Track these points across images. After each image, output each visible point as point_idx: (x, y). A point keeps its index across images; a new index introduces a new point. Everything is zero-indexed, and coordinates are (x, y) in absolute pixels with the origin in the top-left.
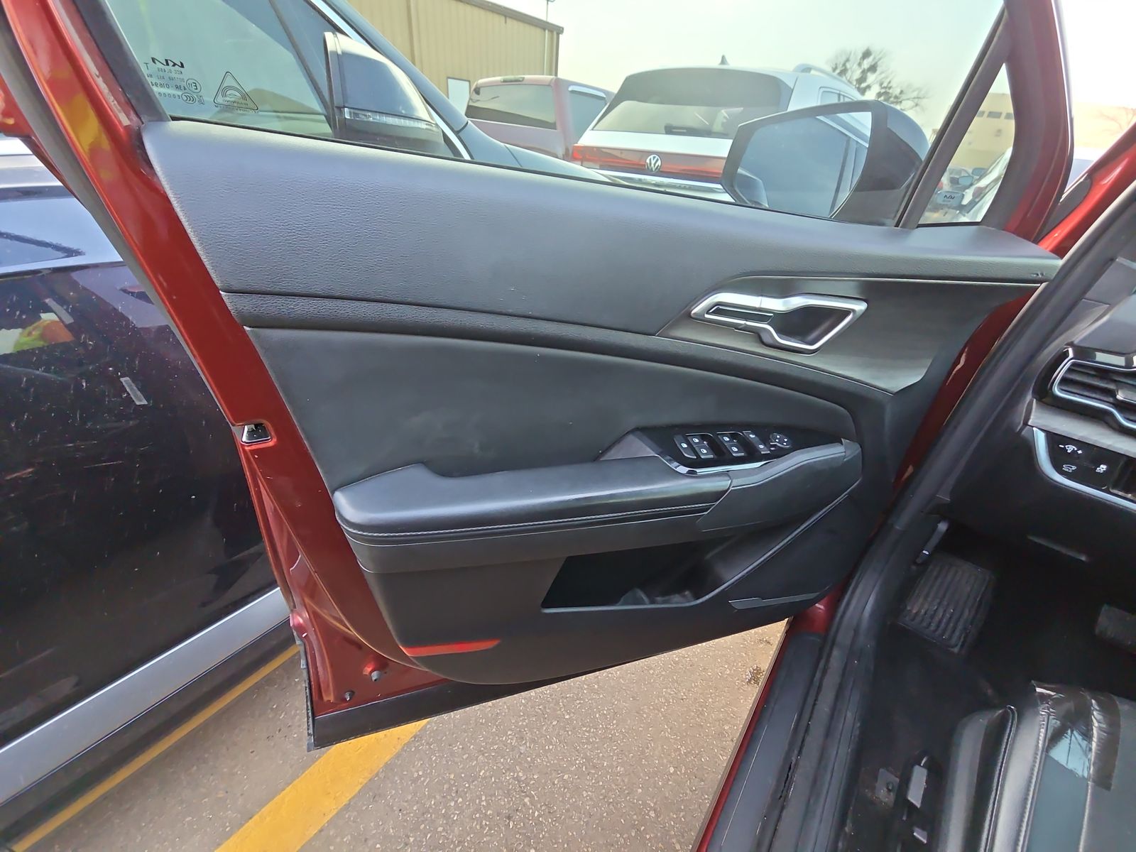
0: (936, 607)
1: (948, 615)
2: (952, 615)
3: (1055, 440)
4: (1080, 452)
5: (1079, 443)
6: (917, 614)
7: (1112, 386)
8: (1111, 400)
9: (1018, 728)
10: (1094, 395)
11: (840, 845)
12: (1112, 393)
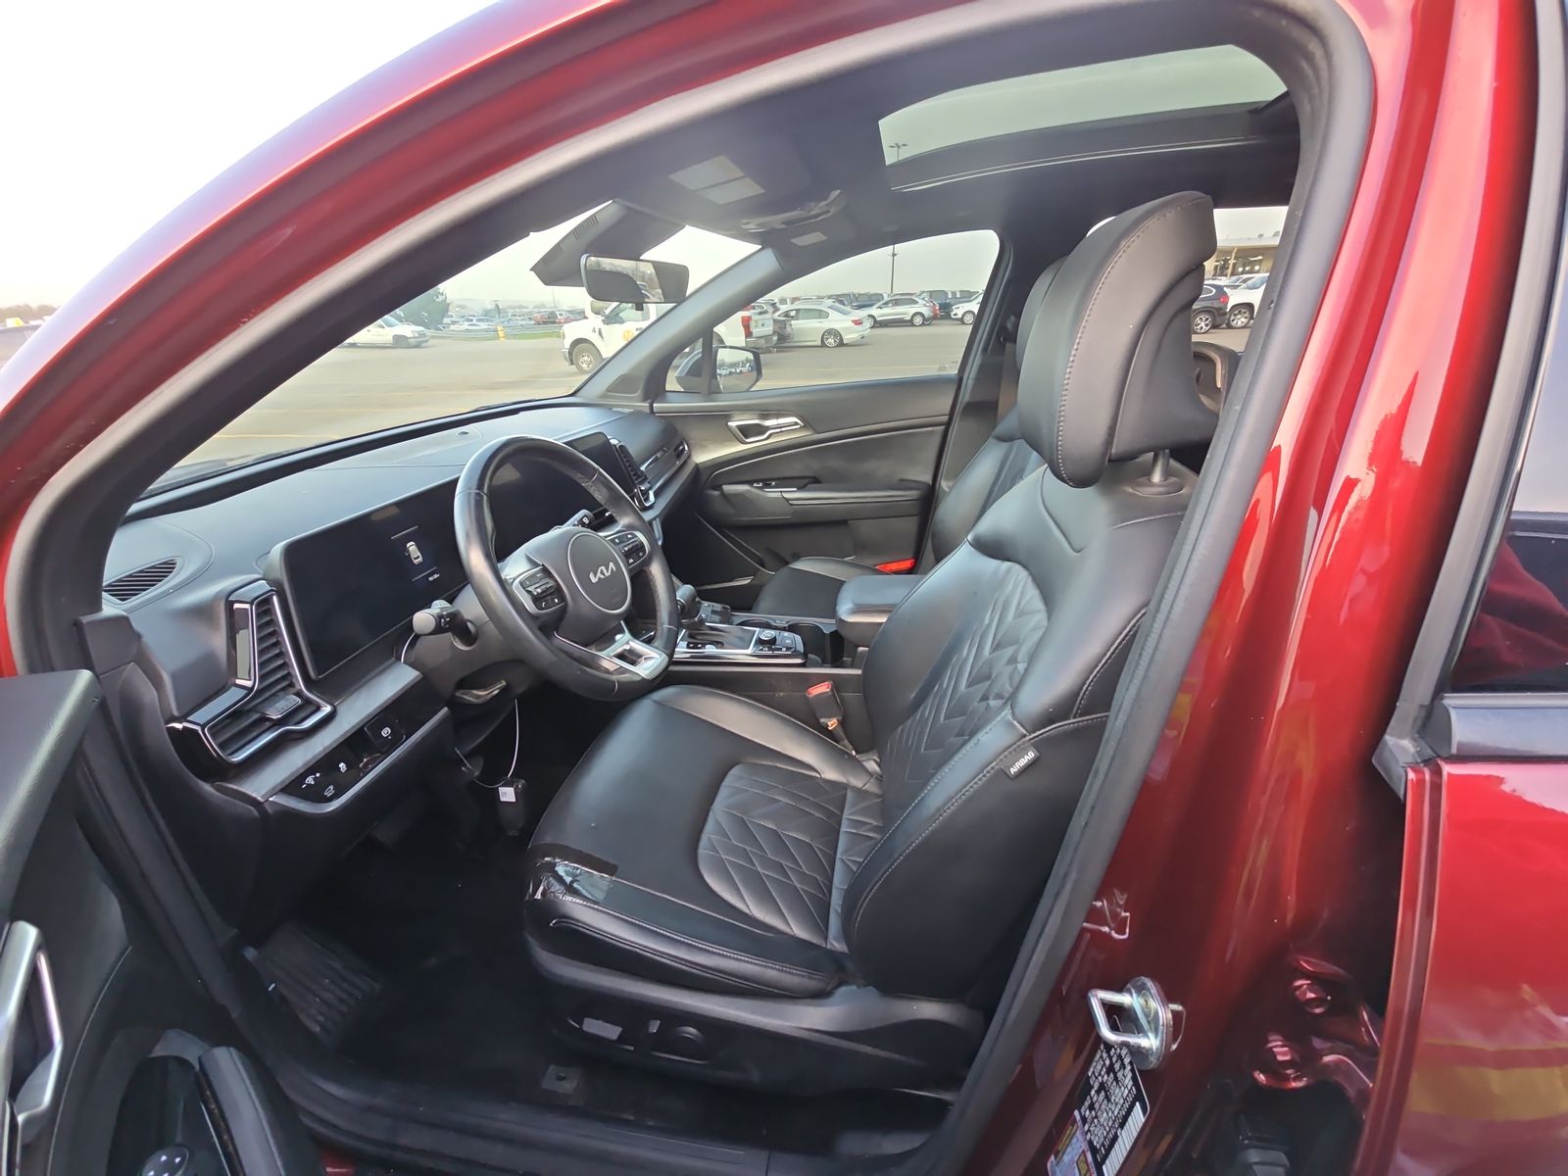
0: (318, 1000)
1: (332, 987)
2: (332, 982)
3: (292, 787)
4: (318, 775)
5: (310, 770)
6: (321, 1026)
7: (256, 716)
8: (268, 724)
9: (573, 919)
10: (255, 734)
11: (650, 1123)
12: (264, 719)
